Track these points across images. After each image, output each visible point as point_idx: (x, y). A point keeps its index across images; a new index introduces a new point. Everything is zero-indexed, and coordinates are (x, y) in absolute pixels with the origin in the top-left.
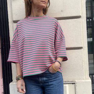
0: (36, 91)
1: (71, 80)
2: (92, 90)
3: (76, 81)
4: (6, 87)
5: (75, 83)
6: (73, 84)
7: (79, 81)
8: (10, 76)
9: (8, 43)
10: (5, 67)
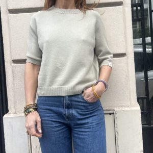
2: (142, 125)
3: (116, 109)
5: (113, 113)
6: (110, 114)
7: (120, 109)
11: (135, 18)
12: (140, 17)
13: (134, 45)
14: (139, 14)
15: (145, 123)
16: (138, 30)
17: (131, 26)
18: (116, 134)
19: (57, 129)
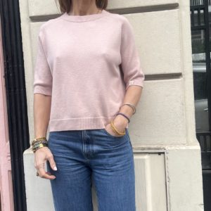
0: (77, 172)
1: (155, 146)
3: (168, 148)
4: (17, 160)
5: (164, 153)
6: (160, 154)
7: (173, 148)
8: (25, 137)
9: (20, 66)
10: (14, 118)
11: (196, 25)
12: (202, 25)
13: (193, 62)
14: (202, 20)
15: (208, 167)
16: (203, 42)
17: (190, 36)
18: (167, 180)
19: (73, 169)
